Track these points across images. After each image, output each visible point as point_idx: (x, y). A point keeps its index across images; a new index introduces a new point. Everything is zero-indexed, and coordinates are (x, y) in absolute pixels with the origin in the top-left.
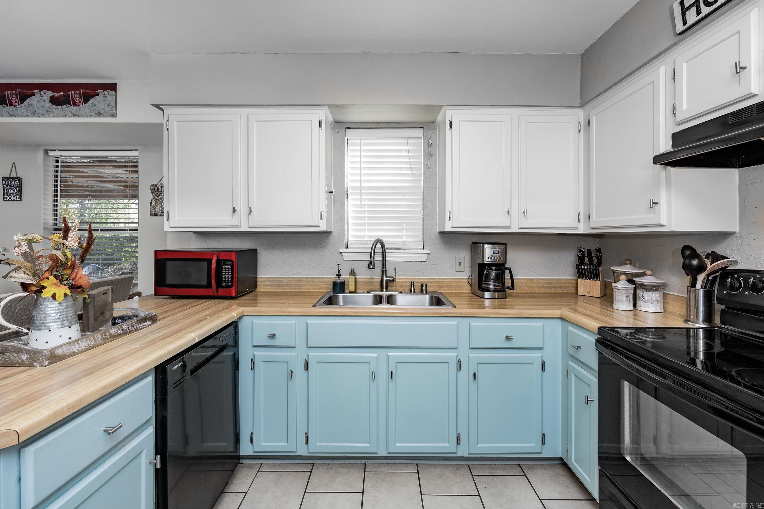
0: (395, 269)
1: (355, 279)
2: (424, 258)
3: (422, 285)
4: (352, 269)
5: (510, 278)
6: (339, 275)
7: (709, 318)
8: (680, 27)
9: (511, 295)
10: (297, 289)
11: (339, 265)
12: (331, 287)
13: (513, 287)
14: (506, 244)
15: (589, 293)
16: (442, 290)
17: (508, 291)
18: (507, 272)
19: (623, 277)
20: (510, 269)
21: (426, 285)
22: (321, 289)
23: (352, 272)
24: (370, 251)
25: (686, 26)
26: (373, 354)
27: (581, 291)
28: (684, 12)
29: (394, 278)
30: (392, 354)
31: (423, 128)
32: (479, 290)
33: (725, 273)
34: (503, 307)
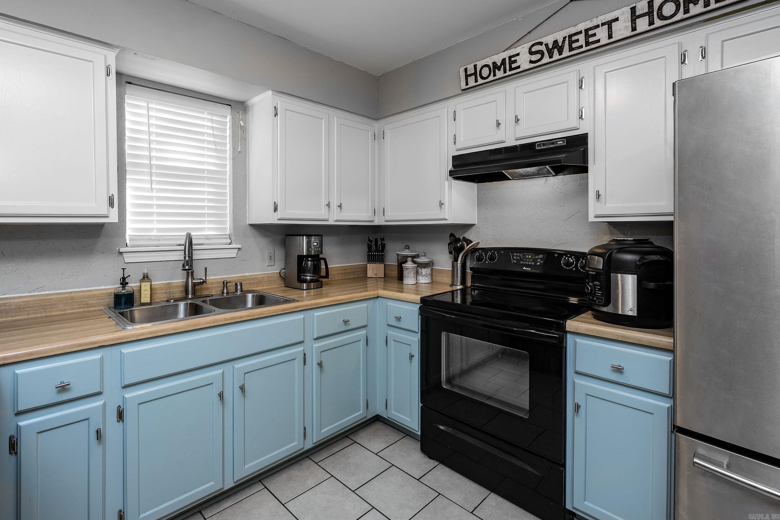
0: (206, 269)
1: (151, 285)
2: (233, 254)
3: (236, 284)
4: (144, 274)
5: (325, 267)
6: (124, 282)
7: (463, 282)
8: (464, 86)
9: (327, 284)
10: (41, 313)
11: (124, 269)
12: (111, 301)
13: (327, 276)
14: (322, 235)
15: (376, 274)
16: (253, 287)
17: (323, 280)
18: (322, 261)
19: (409, 259)
20: (324, 259)
21: (241, 284)
22: (88, 307)
23: (144, 278)
24: (183, 248)
25: (467, 87)
26: (217, 372)
27: (370, 274)
28: (467, 76)
29: (203, 279)
30: (239, 365)
31: (230, 105)
32: (298, 282)
33: (474, 250)
34: (321, 296)
